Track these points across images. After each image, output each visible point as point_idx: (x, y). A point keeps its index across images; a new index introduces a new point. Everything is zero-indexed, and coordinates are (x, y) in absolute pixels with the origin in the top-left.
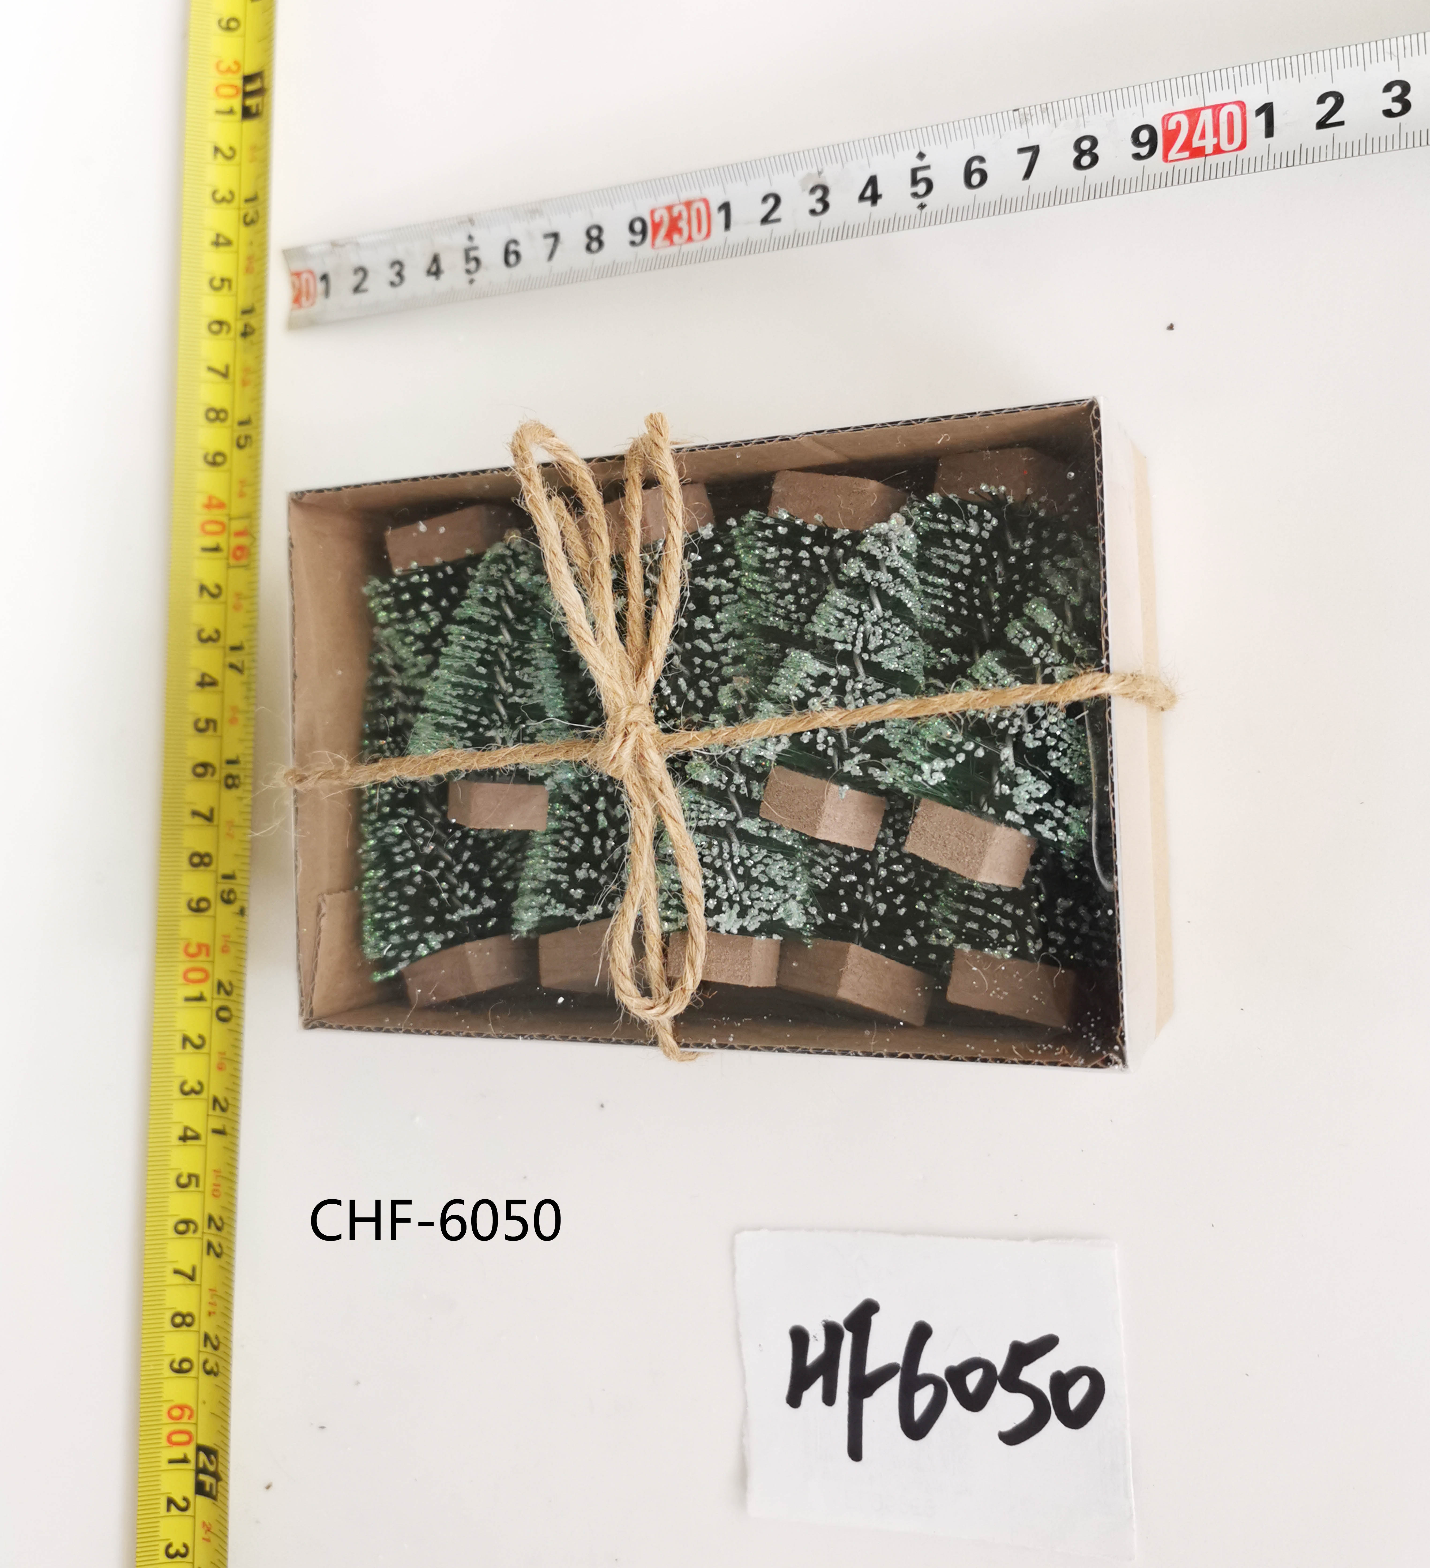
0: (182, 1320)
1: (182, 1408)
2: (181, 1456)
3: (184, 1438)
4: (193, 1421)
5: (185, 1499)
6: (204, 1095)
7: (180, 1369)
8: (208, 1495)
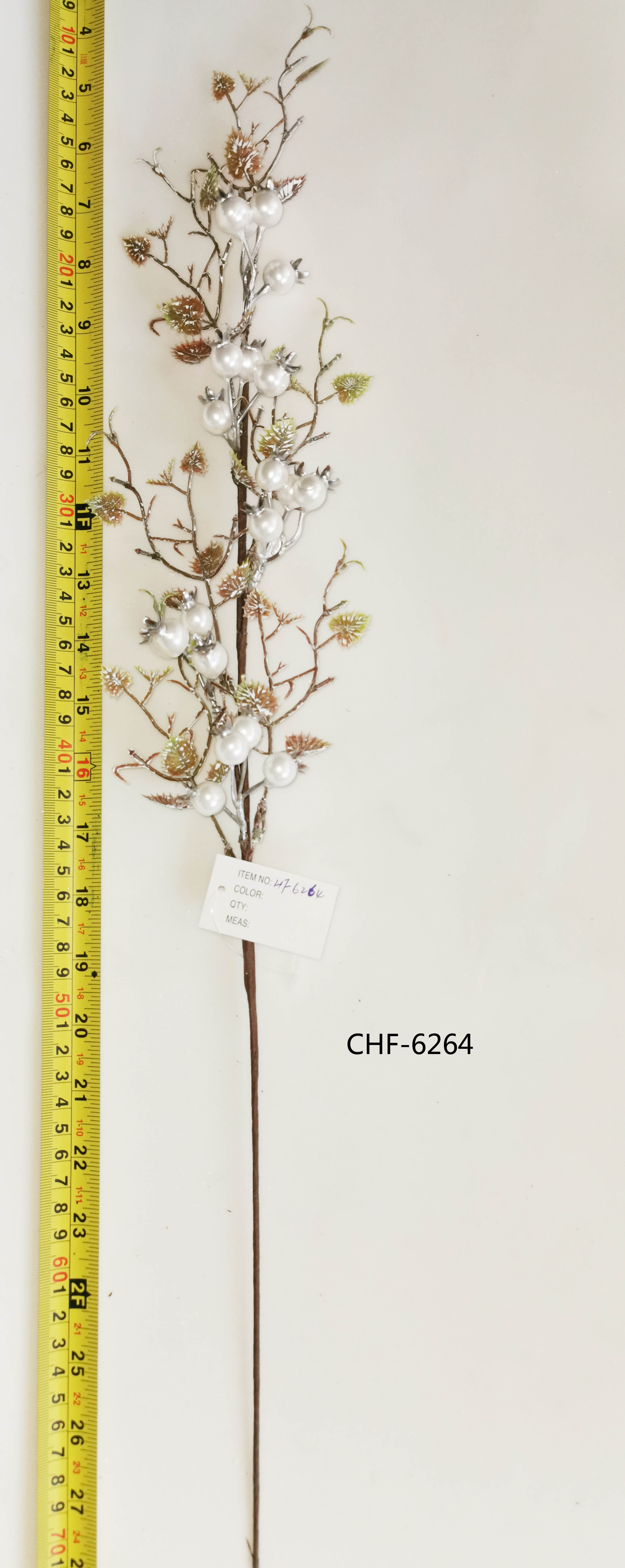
0: (61, 1208)
1: (61, 1259)
2: (60, 1288)
3: (63, 1276)
4: (68, 1265)
5: (63, 1312)
6: (69, 1080)
7: (61, 1236)
8: (80, 1307)
